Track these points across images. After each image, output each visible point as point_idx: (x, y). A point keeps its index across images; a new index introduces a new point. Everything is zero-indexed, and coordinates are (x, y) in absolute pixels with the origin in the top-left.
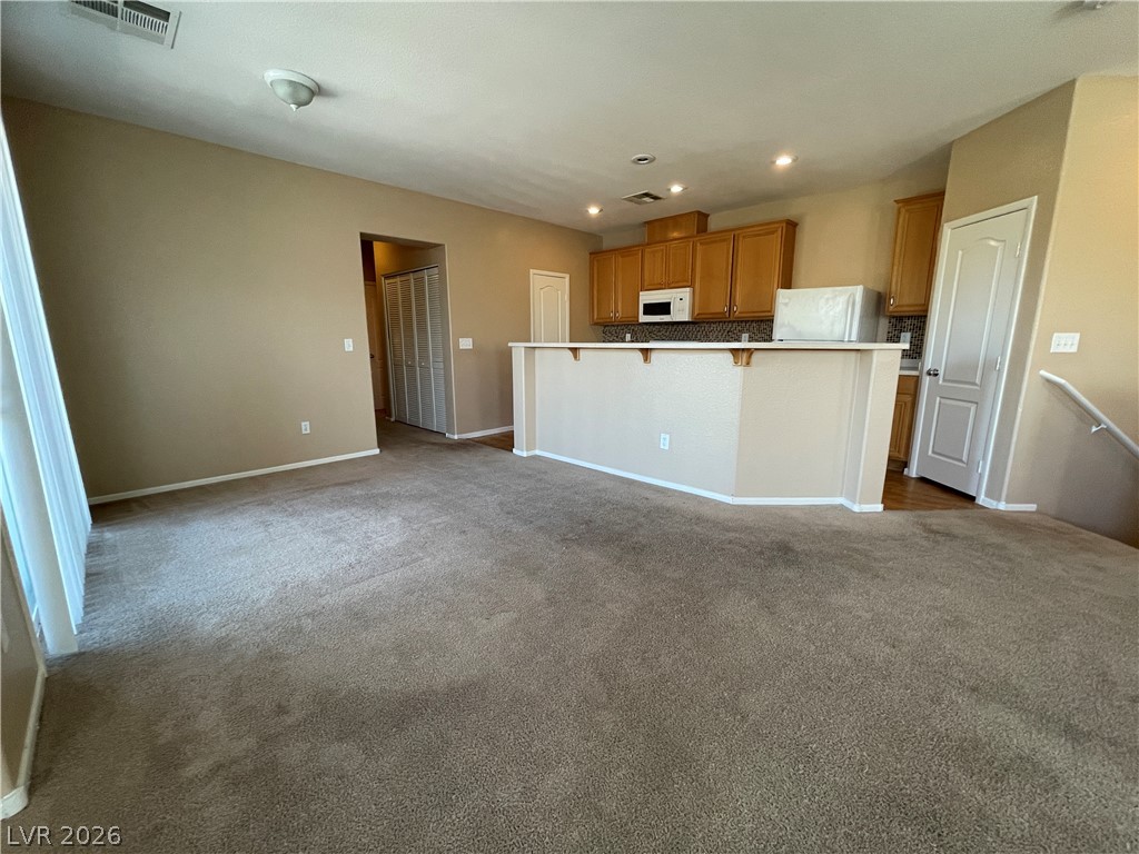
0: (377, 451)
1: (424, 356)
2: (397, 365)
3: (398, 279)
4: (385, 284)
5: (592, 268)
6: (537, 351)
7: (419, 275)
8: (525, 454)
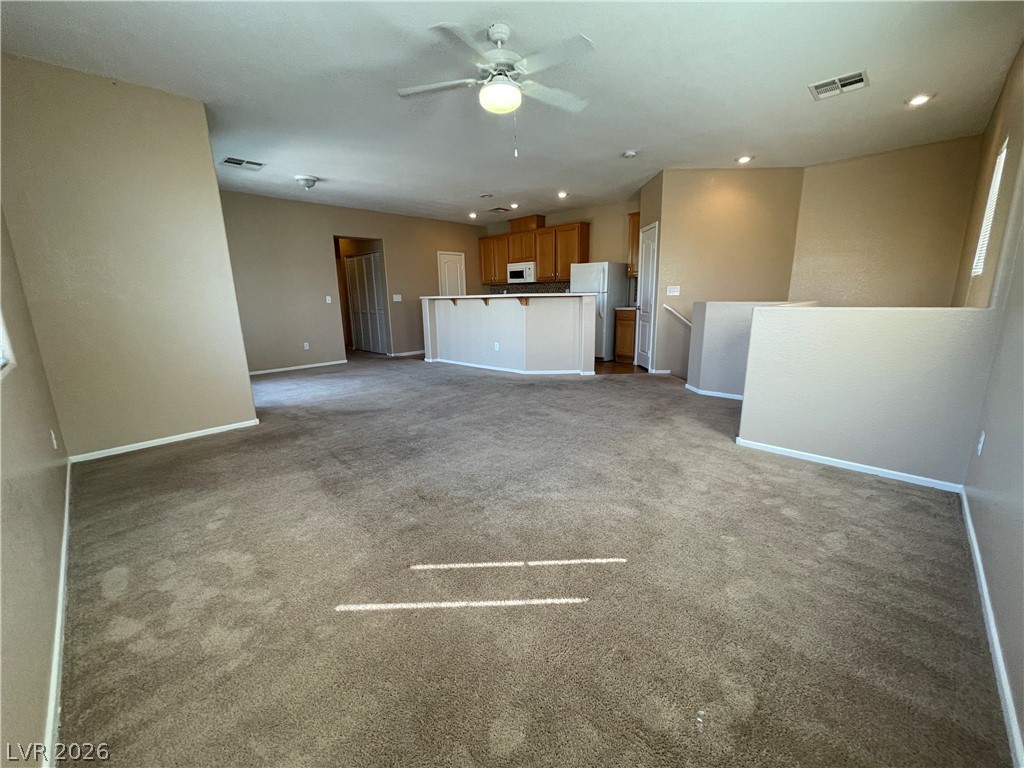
0: (346, 361)
1: (373, 307)
2: (356, 313)
3: (355, 258)
4: (347, 261)
5: (480, 247)
6: (436, 302)
7: (367, 256)
8: (431, 361)
